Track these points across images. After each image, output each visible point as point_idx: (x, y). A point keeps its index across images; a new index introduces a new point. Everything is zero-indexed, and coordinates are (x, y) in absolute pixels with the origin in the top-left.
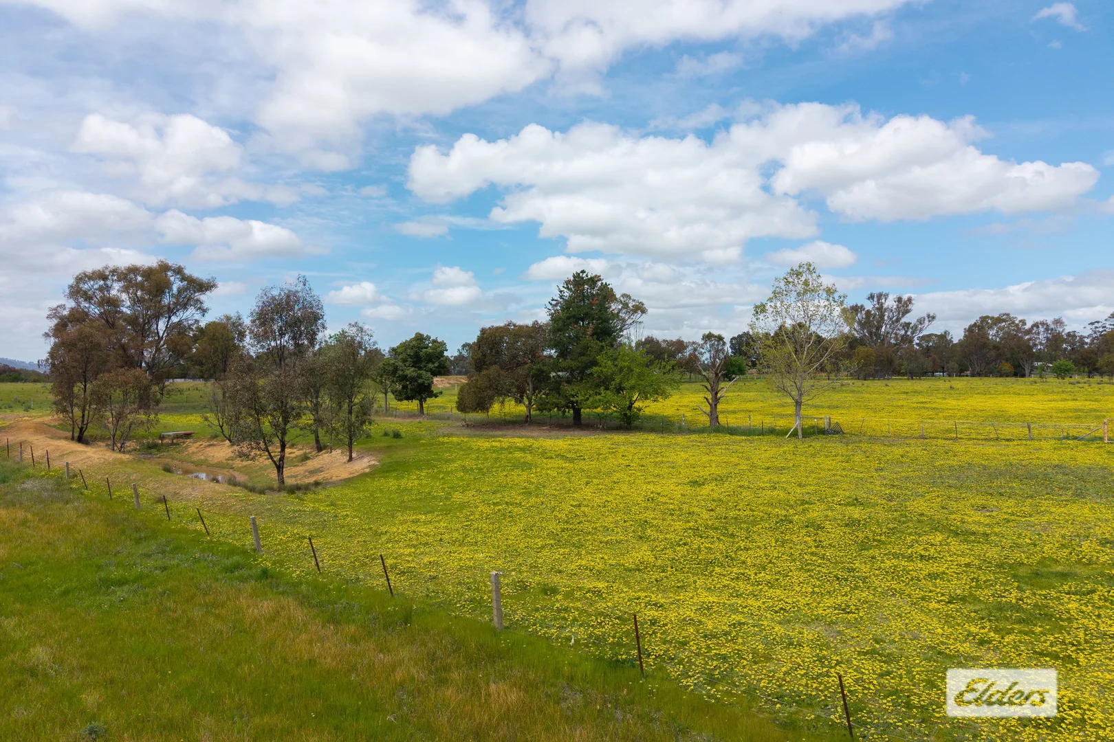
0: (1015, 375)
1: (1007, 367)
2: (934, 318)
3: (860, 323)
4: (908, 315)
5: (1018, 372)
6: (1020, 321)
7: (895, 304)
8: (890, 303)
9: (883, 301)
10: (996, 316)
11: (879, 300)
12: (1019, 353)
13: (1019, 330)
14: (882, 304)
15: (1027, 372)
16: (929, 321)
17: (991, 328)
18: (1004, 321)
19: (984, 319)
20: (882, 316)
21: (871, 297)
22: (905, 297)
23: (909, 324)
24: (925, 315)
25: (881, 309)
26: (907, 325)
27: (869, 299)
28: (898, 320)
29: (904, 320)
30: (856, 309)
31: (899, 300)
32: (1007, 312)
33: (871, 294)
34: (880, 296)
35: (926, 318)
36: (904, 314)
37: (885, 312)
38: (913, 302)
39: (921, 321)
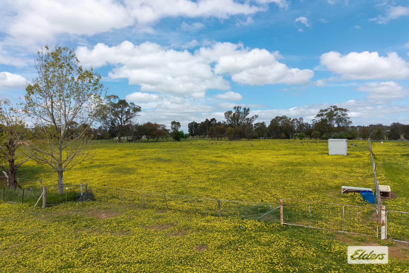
0: (287, 138)
1: (283, 135)
2: (257, 116)
3: (231, 118)
4: (248, 115)
5: (288, 137)
6: (289, 119)
7: (244, 111)
8: (242, 110)
9: (239, 109)
10: (281, 116)
11: (237, 109)
12: (288, 130)
13: (289, 122)
14: (239, 110)
15: (291, 137)
16: (256, 118)
17: (279, 121)
18: (284, 118)
19: (277, 118)
20: (239, 116)
21: (235, 108)
22: (247, 108)
23: (249, 118)
24: (254, 115)
25: (238, 112)
26: (248, 119)
27: (234, 109)
28: (244, 117)
29: (246, 117)
30: (230, 112)
31: (245, 109)
32: (285, 115)
33: (235, 107)
34: (238, 107)
35: (255, 117)
36: (247, 115)
37: (240, 114)
38: (250, 110)
39: (253, 118)
